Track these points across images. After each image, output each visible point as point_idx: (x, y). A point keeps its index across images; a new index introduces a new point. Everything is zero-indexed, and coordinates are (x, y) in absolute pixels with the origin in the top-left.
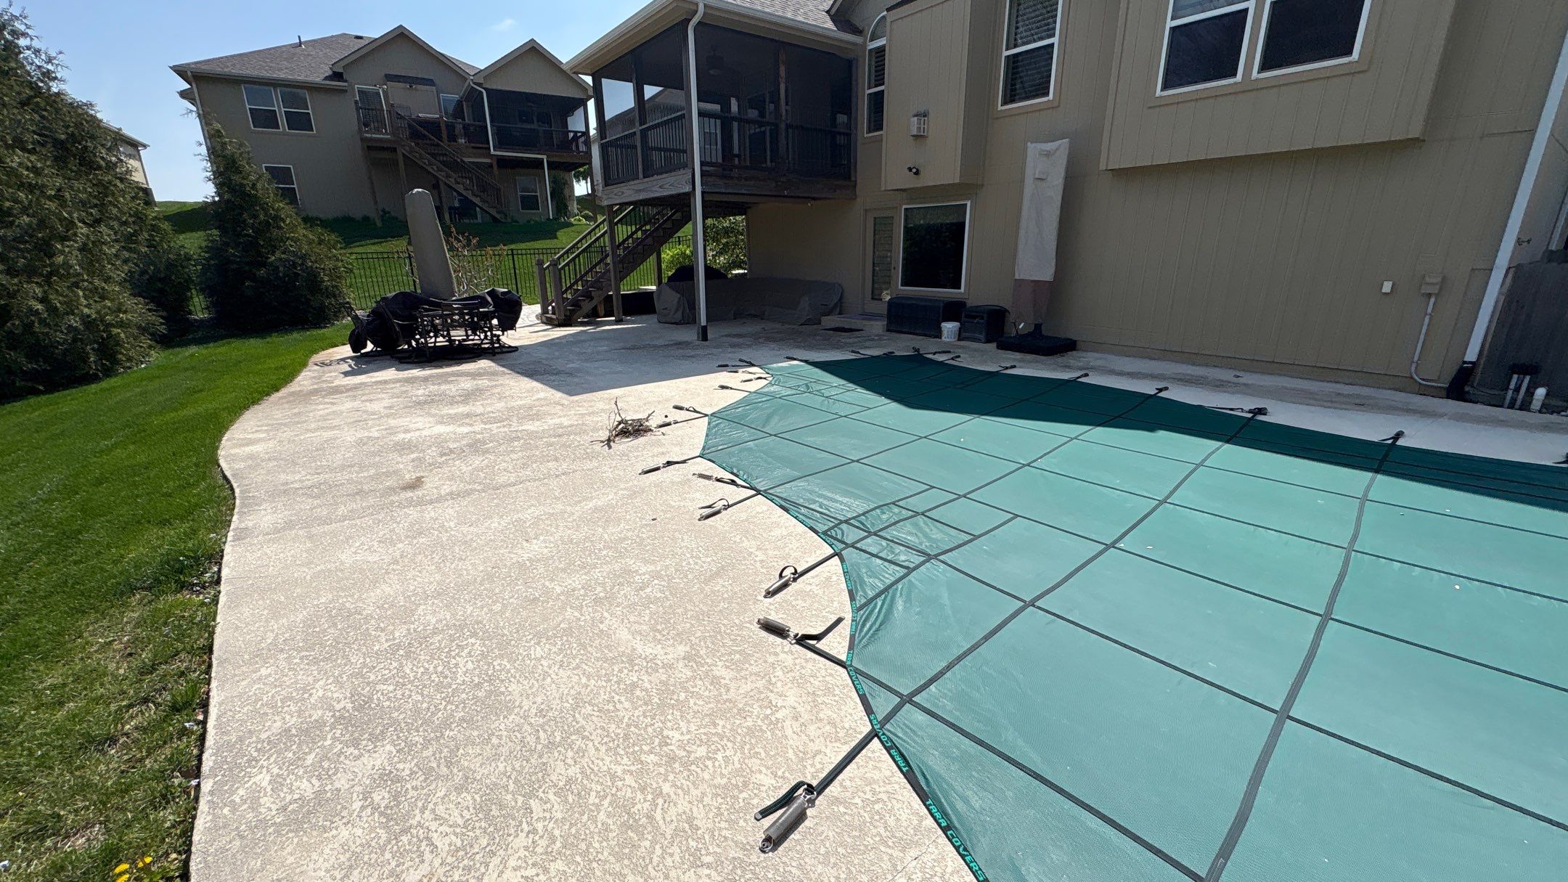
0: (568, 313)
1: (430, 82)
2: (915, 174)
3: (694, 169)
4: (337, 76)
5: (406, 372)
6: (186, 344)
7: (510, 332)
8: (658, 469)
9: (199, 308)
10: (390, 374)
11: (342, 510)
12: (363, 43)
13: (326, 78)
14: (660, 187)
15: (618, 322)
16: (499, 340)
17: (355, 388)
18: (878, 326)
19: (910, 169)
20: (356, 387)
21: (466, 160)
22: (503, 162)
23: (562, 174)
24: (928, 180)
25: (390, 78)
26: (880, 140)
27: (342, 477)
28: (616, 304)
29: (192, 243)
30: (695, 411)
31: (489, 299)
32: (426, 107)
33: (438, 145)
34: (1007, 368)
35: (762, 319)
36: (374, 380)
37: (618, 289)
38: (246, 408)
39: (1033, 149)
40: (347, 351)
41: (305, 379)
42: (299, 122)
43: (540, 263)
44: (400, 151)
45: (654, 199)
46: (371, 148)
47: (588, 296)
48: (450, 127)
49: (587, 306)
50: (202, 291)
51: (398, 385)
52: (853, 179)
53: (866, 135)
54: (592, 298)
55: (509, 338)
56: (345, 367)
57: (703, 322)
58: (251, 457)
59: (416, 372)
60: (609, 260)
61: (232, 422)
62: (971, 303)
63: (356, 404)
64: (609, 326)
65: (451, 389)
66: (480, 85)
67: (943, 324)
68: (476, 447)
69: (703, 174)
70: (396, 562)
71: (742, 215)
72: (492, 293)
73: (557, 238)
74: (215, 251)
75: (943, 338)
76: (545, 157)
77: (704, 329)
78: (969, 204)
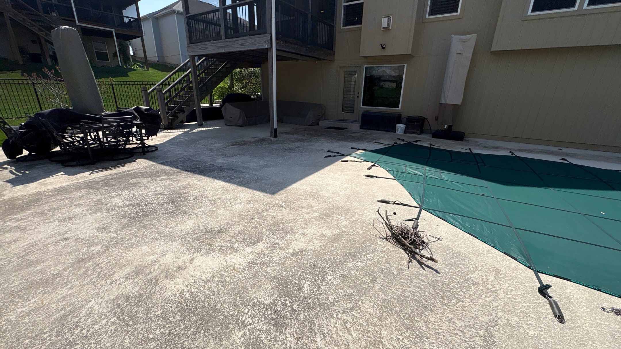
0: (170, 121)
2: (382, 48)
3: (271, 34)
5: (78, 176)
14: (241, 45)
15: (201, 125)
17: (37, 201)
18: (356, 126)
19: (379, 46)
22: (86, 31)
23: (123, 41)
24: (390, 51)
26: (360, 29)
28: (198, 114)
30: (404, 204)
33: (39, 15)
35: (282, 123)
36: (50, 187)
37: (199, 106)
39: (456, 38)
43: (145, 90)
51: (83, 192)
52: (334, 50)
53: (341, 28)
54: (184, 112)
56: (8, 174)
57: (275, 127)
62: (404, 115)
64: (197, 128)
67: (398, 125)
71: (258, 67)
72: (137, 110)
73: (129, 76)
75: (397, 132)
76: (113, 30)
77: (275, 131)
78: (406, 65)
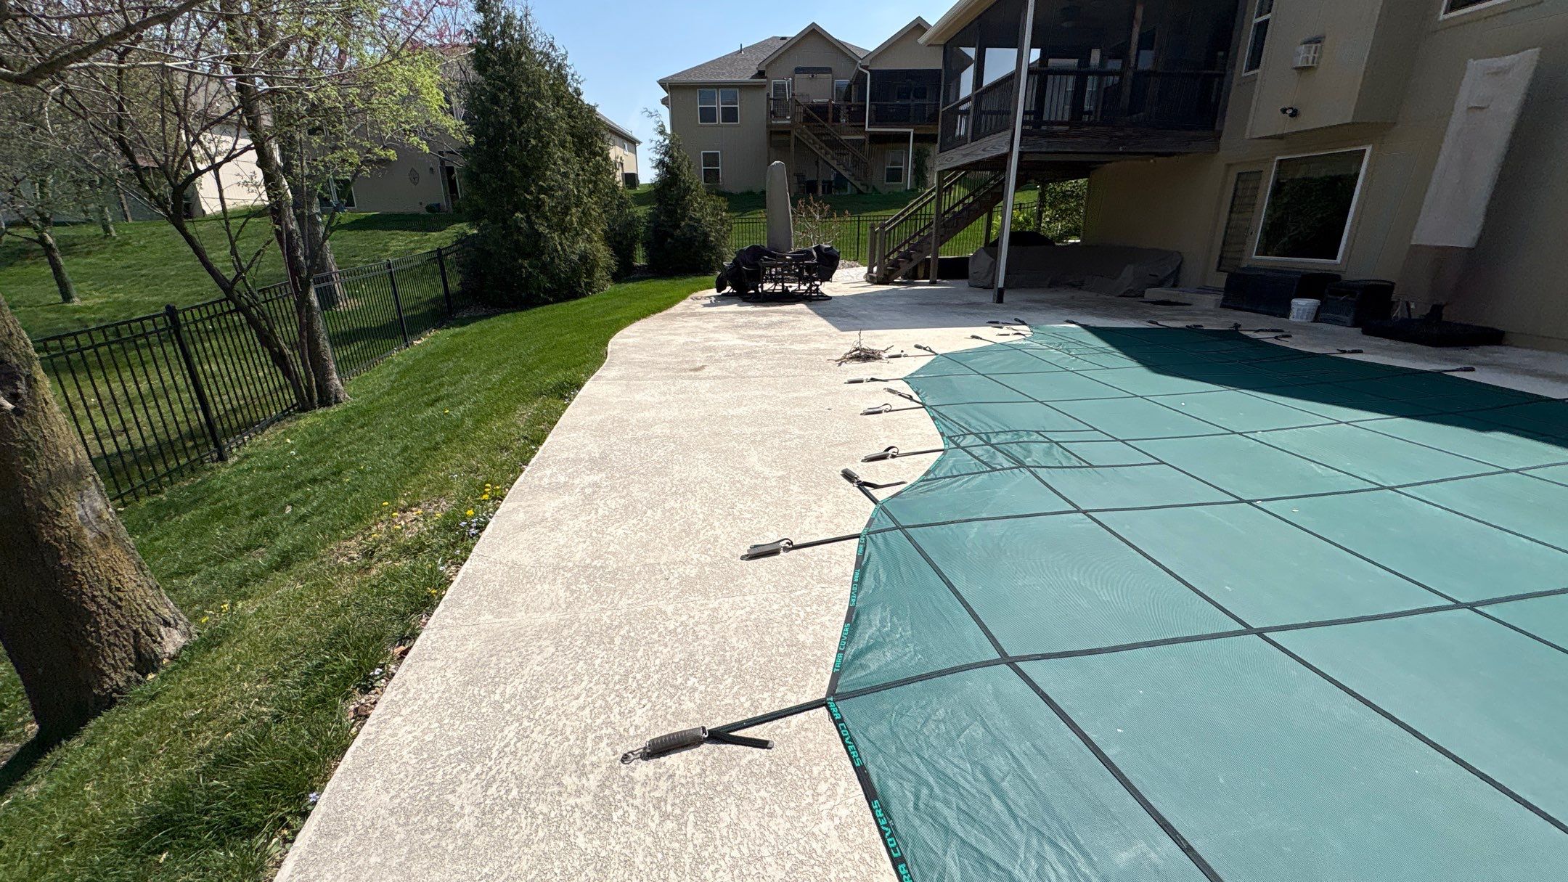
0: (888, 273)
1: (828, 70)
2: (1291, 115)
3: (1014, 130)
4: (761, 74)
5: (745, 308)
6: (627, 281)
7: (826, 283)
8: (861, 381)
9: (640, 260)
10: (734, 307)
11: (652, 375)
12: (785, 41)
13: (753, 77)
14: (983, 150)
15: (931, 283)
16: (817, 289)
18: (1211, 301)
19: (1284, 111)
20: (706, 314)
21: (843, 137)
22: (875, 138)
23: (926, 145)
24: (1308, 122)
25: (799, 70)
26: (1255, 79)
27: (661, 360)
28: (933, 267)
29: (642, 211)
30: (931, 351)
31: (815, 253)
32: (819, 92)
33: (824, 127)
34: (1344, 352)
36: (720, 311)
37: (936, 254)
38: (638, 319)
39: (1475, 67)
40: (714, 292)
41: (679, 308)
42: (730, 115)
43: (872, 227)
44: (794, 133)
45: (978, 162)
46: (773, 132)
47: (907, 257)
48: (837, 109)
49: (906, 267)
50: (643, 245)
51: (735, 315)
52: (1217, 128)
53: (1244, 75)
54: (911, 260)
55: (826, 288)
56: (708, 301)
57: (1001, 285)
58: (625, 344)
59: (750, 308)
60: (933, 226)
61: (626, 325)
62: (1348, 277)
63: (700, 323)
64: (923, 287)
65: (764, 320)
66: (865, 68)
67: (1294, 301)
68: (750, 354)
69: (1023, 133)
70: (660, 403)
71: (1085, 178)
72: (818, 249)
74: (653, 217)
75: (1291, 318)
76: (912, 131)
77: (1001, 292)
78: (1369, 149)
